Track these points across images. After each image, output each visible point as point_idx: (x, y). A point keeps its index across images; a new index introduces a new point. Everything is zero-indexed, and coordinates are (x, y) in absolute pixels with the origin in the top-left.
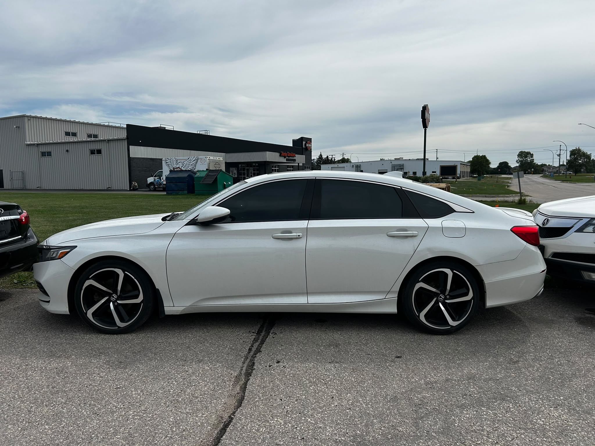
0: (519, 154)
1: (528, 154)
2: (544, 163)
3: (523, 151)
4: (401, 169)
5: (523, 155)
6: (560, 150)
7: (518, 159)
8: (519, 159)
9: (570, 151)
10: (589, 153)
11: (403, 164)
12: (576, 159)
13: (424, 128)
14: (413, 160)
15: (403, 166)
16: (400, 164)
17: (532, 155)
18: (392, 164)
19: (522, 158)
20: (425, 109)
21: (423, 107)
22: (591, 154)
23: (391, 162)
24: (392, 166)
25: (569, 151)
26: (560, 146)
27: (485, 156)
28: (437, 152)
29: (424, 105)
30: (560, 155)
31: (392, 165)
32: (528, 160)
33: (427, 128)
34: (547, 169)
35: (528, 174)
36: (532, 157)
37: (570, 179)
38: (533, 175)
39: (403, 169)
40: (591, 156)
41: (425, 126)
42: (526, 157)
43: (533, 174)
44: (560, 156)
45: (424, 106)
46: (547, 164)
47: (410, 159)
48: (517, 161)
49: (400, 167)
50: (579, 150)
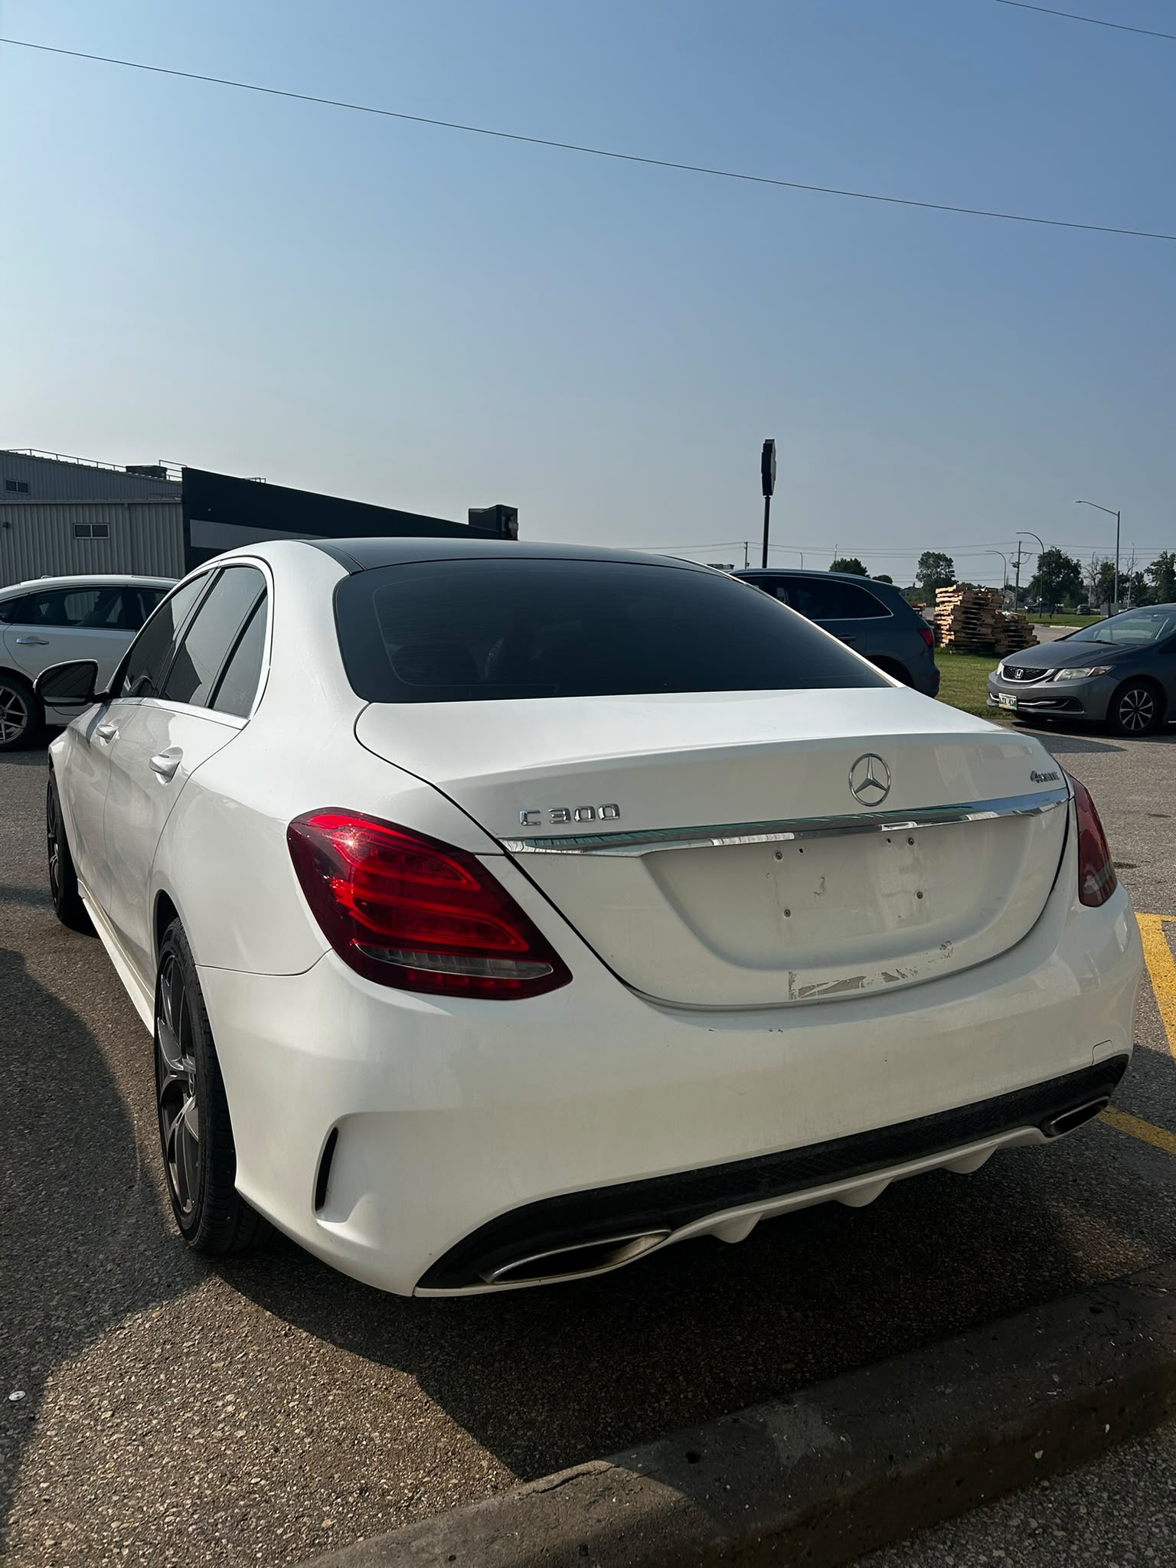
0: (922, 559)
1: (942, 558)
3: (931, 552)
5: (931, 561)
6: (1020, 552)
7: (919, 570)
8: (921, 571)
9: (1039, 557)
12: (1050, 574)
13: (764, 495)
17: (949, 562)
19: (929, 568)
20: (768, 449)
21: (765, 444)
25: (1037, 556)
26: (1020, 543)
27: (857, 560)
28: (746, 549)
29: (766, 440)
30: (1019, 563)
32: (942, 573)
33: (771, 494)
36: (950, 566)
41: (768, 490)
42: (937, 566)
44: (1018, 567)
45: (768, 443)
48: (918, 576)
50: (1058, 554)
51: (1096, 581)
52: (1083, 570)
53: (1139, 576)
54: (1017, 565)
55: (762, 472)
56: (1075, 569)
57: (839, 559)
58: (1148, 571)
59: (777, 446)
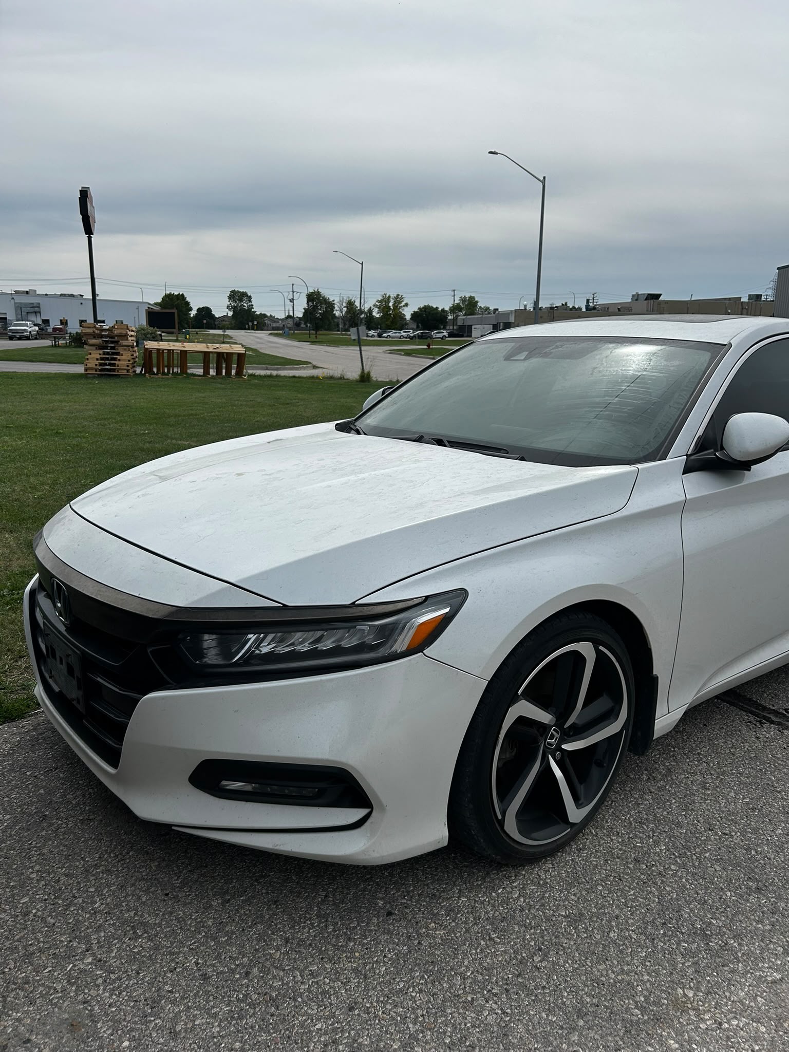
0: (230, 295)
1: (244, 294)
2: (263, 313)
3: (236, 290)
4: (36, 313)
5: (237, 296)
6: (293, 292)
7: (229, 303)
10: (331, 300)
11: (39, 304)
12: (315, 308)
13: (85, 234)
14: (54, 296)
15: (39, 307)
16: (33, 304)
17: (250, 297)
18: (16, 301)
19: (236, 302)
20: (84, 195)
21: (80, 191)
22: (333, 301)
23: (13, 298)
24: (17, 305)
25: (305, 294)
26: (293, 285)
27: (183, 295)
29: (82, 187)
30: (293, 299)
31: (15, 303)
32: (245, 306)
33: (92, 234)
34: (269, 322)
35: (249, 329)
36: (250, 301)
37: (315, 340)
38: (257, 332)
39: (40, 312)
40: (334, 304)
41: (89, 230)
42: (241, 300)
43: (256, 330)
44: (293, 302)
45: (83, 189)
46: (269, 315)
47: (46, 295)
48: (228, 307)
49: (32, 310)
50: (318, 293)
51: (343, 313)
52: (336, 306)
53: (370, 311)
54: (292, 300)
55: (81, 214)
56: (330, 305)
57: (168, 292)
58: (375, 306)
59: (93, 192)
